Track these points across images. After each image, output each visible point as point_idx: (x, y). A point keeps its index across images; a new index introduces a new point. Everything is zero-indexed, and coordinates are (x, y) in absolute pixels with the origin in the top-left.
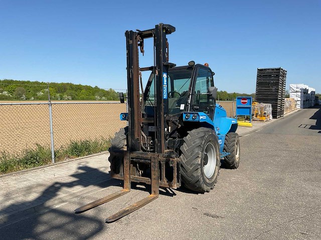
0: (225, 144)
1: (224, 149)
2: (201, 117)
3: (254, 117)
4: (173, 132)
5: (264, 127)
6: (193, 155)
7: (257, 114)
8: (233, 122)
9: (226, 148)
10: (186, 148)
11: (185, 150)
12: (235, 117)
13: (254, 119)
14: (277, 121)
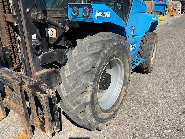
0: (140, 47)
1: (139, 53)
2: (98, 14)
3: (167, 12)
4: (59, 39)
5: (174, 21)
6: (77, 87)
7: (169, 10)
8: (153, 19)
9: (141, 52)
10: (67, 72)
11: (66, 76)
12: (152, 13)
13: (166, 14)
14: (183, 16)
